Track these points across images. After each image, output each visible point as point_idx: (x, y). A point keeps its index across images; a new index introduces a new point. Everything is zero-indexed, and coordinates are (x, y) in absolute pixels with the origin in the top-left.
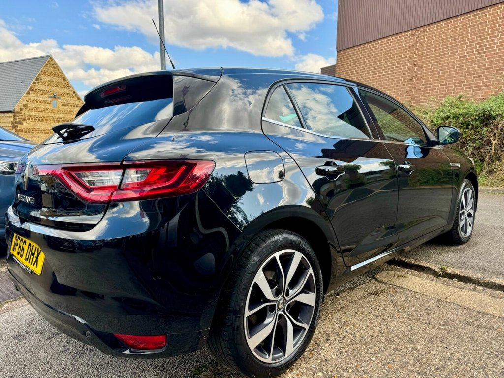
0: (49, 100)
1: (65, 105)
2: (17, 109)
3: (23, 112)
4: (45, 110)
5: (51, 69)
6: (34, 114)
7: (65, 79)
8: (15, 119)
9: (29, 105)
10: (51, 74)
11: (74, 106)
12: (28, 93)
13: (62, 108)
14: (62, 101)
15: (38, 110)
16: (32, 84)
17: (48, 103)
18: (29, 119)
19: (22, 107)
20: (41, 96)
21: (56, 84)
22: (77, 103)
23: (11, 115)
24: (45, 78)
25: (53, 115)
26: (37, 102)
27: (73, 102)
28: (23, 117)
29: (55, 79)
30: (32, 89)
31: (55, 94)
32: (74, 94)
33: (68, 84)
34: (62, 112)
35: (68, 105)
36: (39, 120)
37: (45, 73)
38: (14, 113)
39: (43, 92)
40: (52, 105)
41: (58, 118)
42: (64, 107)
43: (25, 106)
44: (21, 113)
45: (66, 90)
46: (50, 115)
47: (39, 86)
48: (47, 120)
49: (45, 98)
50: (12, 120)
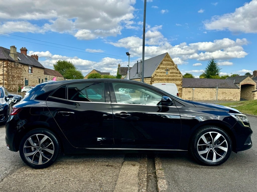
0: (165, 71)
1: (171, 73)
2: (152, 76)
3: (154, 77)
4: (163, 76)
5: (167, 58)
6: (159, 78)
7: (172, 62)
8: (151, 80)
9: (157, 74)
10: (167, 60)
11: (175, 73)
12: (157, 69)
13: (170, 74)
14: (170, 72)
15: (160, 76)
16: (159, 66)
17: (164, 73)
18: (156, 80)
19: (154, 75)
20: (162, 70)
21: (168, 65)
22: (177, 72)
23: (150, 78)
24: (164, 62)
25: (166, 78)
26: (160, 73)
27: (175, 72)
28: (154, 79)
29: (168, 62)
30: (158, 68)
31: (167, 69)
32: (176, 68)
33: (173, 64)
34: (170, 76)
35: (172, 73)
36: (160, 80)
37: (164, 60)
38: (151, 78)
39: (163, 68)
40: (166, 74)
41: (168, 79)
42: (171, 74)
43: (156, 75)
44: (154, 78)
45: (172, 67)
46: (165, 78)
47: (161, 66)
48: (163, 80)
49: (163, 71)
50: (150, 80)
